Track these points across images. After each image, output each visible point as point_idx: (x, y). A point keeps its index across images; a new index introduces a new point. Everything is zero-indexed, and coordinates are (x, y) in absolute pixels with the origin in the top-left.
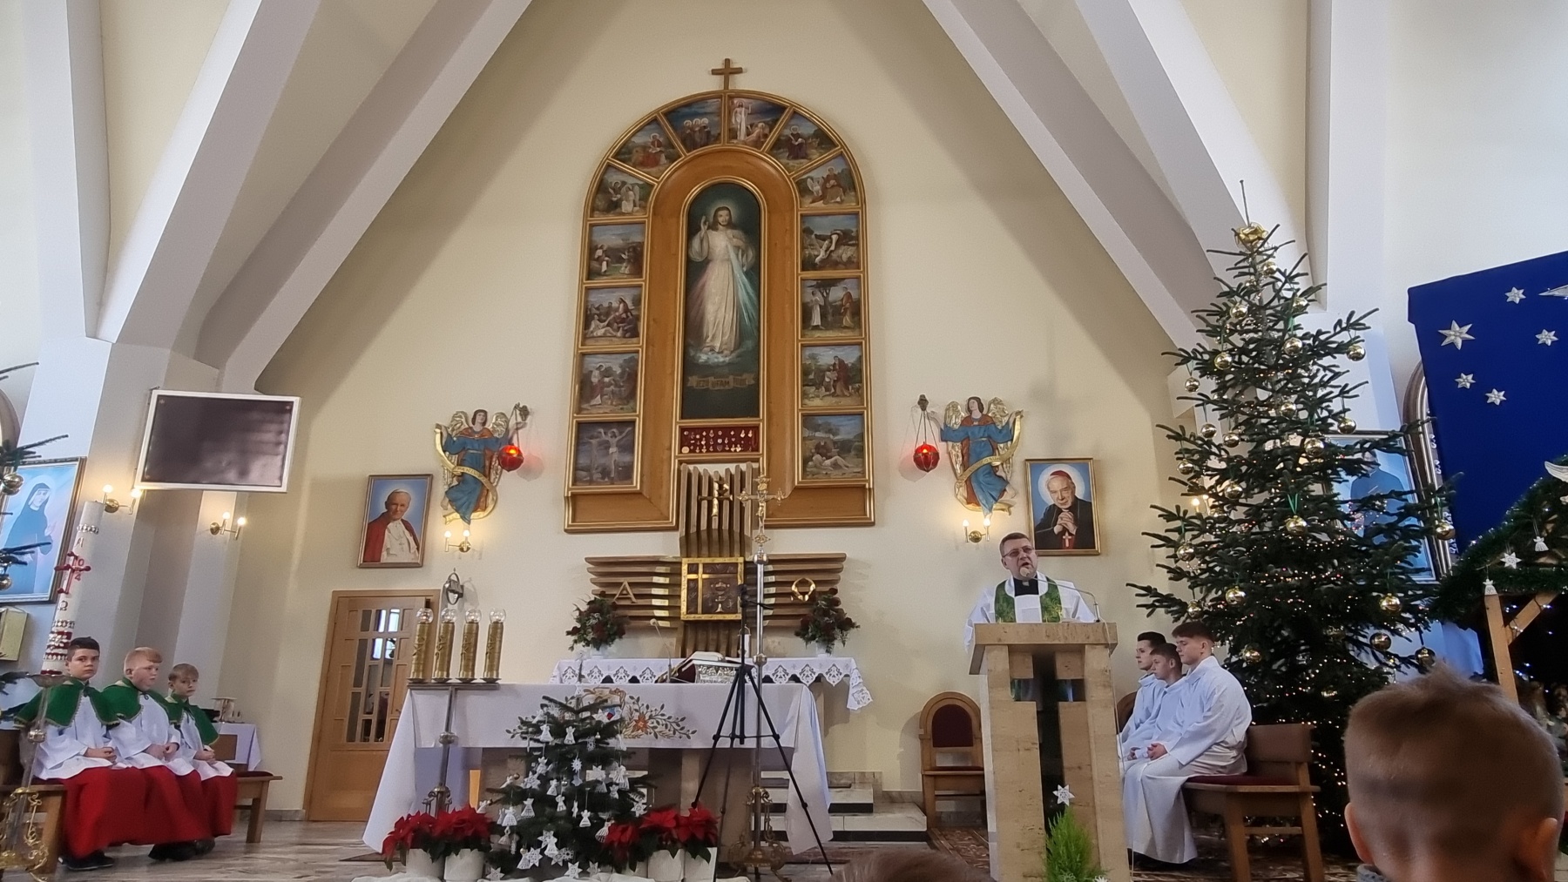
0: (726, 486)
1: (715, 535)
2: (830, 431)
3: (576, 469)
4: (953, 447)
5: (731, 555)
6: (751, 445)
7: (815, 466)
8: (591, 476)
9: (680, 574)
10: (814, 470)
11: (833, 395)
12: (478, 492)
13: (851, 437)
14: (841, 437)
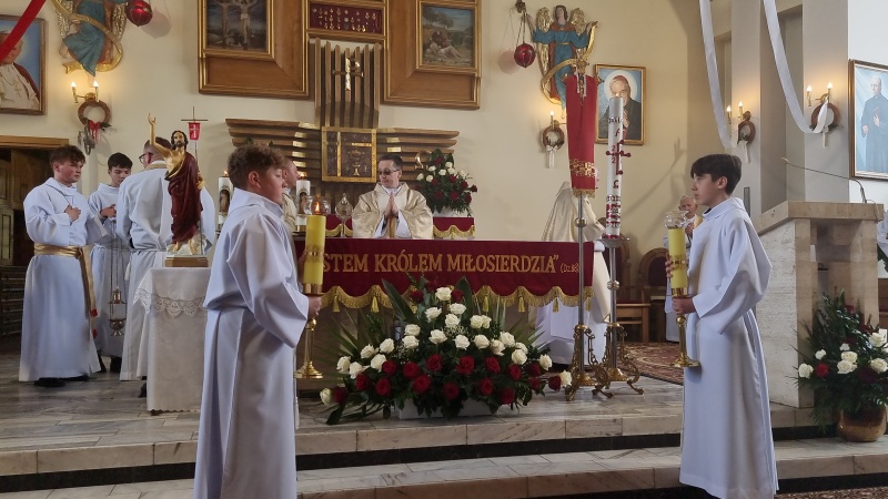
0: (358, 65)
1: (348, 107)
2: (445, 22)
3: (208, 31)
4: (543, 48)
5: (361, 126)
6: (376, 27)
7: (433, 53)
8: (224, 40)
9: (320, 141)
10: (432, 56)
12: (101, 44)
13: (463, 30)
14: (454, 29)
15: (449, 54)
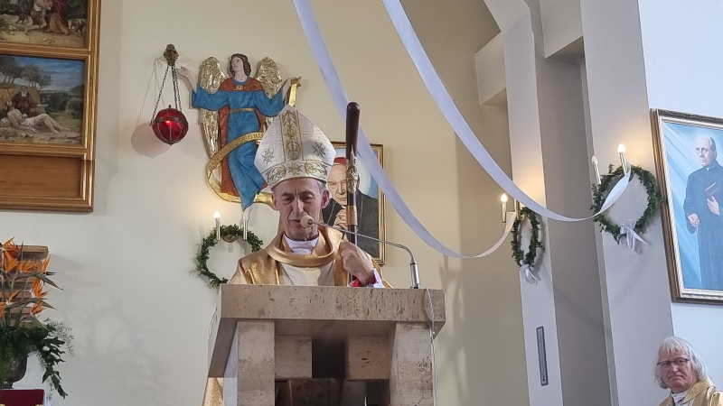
2: (36, 79)
4: (207, 117)
7: (12, 125)
10: (9, 129)
11: (44, 30)
13: (67, 89)
14: (51, 88)
15: (41, 126)
